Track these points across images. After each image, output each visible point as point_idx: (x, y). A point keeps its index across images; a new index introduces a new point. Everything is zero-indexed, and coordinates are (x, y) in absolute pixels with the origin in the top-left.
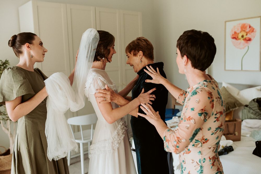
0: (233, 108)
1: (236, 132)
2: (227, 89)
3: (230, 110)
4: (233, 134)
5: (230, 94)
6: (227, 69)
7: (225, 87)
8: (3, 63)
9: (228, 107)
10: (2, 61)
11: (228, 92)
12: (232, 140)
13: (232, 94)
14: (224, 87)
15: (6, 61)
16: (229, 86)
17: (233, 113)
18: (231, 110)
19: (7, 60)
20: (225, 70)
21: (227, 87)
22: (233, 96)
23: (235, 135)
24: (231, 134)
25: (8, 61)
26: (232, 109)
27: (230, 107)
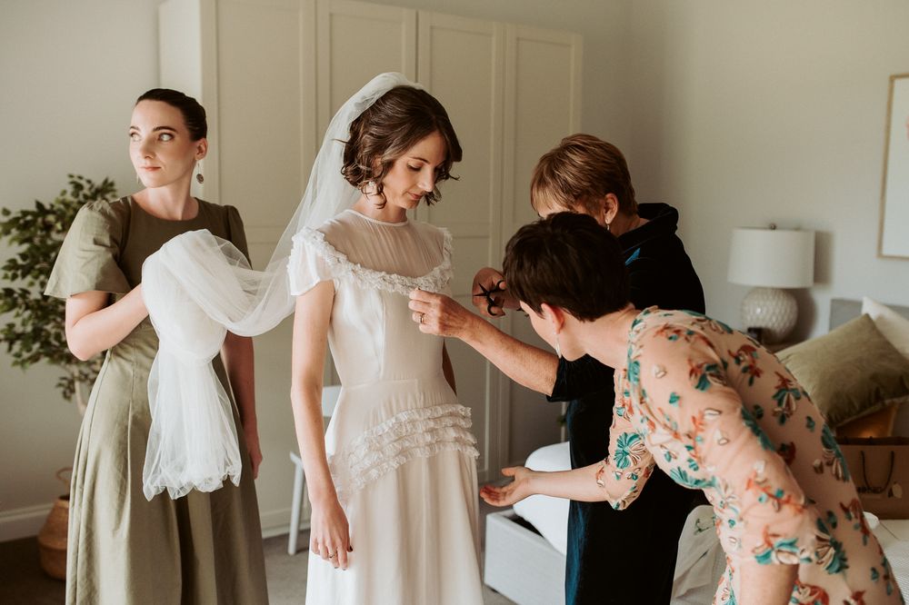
0: (895, 395)
1: (895, 483)
2: (879, 327)
3: (883, 404)
4: (882, 491)
5: (887, 344)
6: (887, 251)
7: (873, 316)
8: (93, 190)
9: (877, 391)
10: (94, 181)
11: (879, 334)
12: (875, 514)
13: (897, 344)
14: (867, 316)
15: (106, 181)
16: (888, 314)
17: (894, 414)
18: (887, 402)
19: (110, 181)
20: (880, 255)
21: (880, 318)
22: (901, 351)
23: (891, 494)
24: (875, 491)
25: (112, 184)
26: (892, 398)
27: (882, 392)
